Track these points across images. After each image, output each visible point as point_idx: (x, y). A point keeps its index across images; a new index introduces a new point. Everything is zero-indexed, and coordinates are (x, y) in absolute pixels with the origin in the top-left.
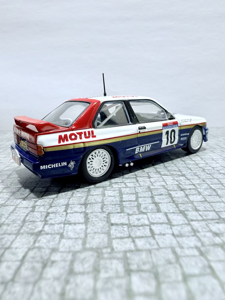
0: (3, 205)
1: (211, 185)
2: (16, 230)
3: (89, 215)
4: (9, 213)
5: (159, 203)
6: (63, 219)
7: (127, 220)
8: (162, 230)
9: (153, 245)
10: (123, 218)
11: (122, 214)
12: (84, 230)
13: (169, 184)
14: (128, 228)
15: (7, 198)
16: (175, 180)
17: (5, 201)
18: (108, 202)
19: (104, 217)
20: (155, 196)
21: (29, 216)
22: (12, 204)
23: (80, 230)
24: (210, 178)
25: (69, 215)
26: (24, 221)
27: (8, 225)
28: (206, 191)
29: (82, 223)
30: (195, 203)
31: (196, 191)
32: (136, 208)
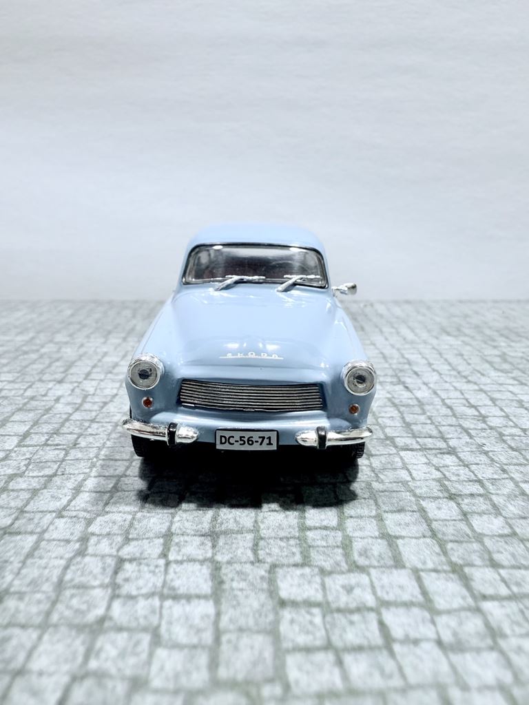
0: (7, 531)
1: (523, 485)
2: (39, 614)
3: (224, 571)
4: (22, 558)
5: (397, 538)
6: (158, 581)
7: (320, 591)
8: (409, 625)
9: (390, 676)
10: (309, 582)
11: (307, 570)
12: (212, 618)
13: (418, 478)
14: (324, 617)
15: (18, 509)
16: (434, 466)
17: (13, 516)
18: (270, 530)
19: (262, 578)
20: (385, 515)
21: (73, 568)
22: (30, 528)
23: (202, 618)
24: (518, 462)
25: (171, 570)
26: (60, 585)
27: (21, 595)
28: (512, 502)
29: (205, 597)
30: (487, 542)
31: (488, 502)
32: (340, 551)
